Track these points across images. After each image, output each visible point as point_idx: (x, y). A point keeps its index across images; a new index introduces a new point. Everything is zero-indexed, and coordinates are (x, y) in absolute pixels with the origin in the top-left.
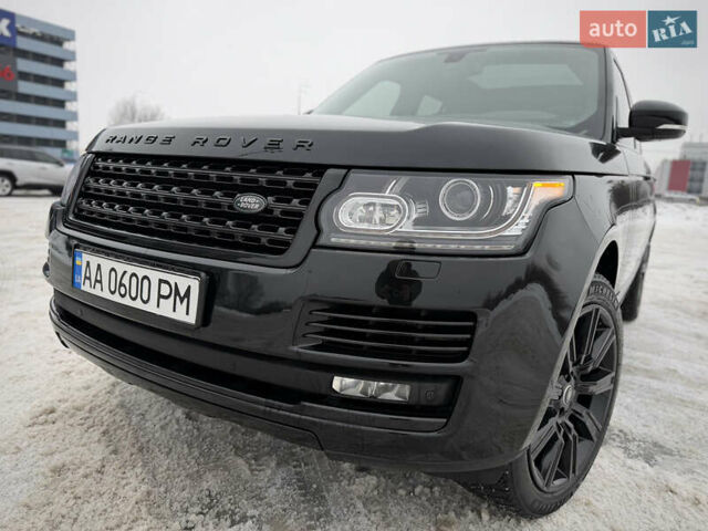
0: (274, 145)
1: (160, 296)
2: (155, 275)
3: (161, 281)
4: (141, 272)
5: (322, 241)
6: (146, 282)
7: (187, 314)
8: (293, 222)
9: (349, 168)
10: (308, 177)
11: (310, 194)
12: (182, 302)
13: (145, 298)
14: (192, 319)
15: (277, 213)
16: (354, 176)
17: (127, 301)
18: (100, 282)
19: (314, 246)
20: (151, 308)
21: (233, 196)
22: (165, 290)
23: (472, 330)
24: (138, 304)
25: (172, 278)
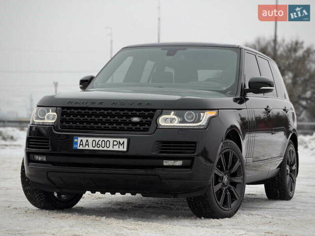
0: (140, 104)
1: (113, 145)
2: (111, 140)
3: (114, 141)
4: (106, 139)
5: (158, 127)
6: (108, 142)
7: (123, 148)
8: (149, 124)
9: (162, 109)
10: (151, 112)
11: (153, 116)
12: (121, 145)
13: (108, 146)
14: (125, 149)
15: (144, 121)
16: (164, 111)
17: (101, 148)
18: (88, 145)
19: (156, 128)
20: (111, 149)
21: (130, 118)
22: (115, 143)
23: (195, 147)
24: (105, 149)
25: (118, 140)
